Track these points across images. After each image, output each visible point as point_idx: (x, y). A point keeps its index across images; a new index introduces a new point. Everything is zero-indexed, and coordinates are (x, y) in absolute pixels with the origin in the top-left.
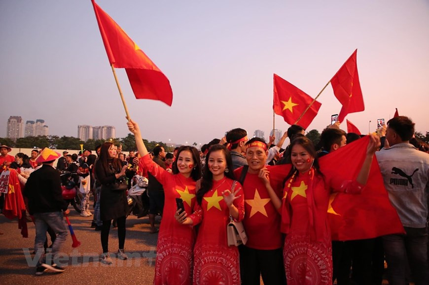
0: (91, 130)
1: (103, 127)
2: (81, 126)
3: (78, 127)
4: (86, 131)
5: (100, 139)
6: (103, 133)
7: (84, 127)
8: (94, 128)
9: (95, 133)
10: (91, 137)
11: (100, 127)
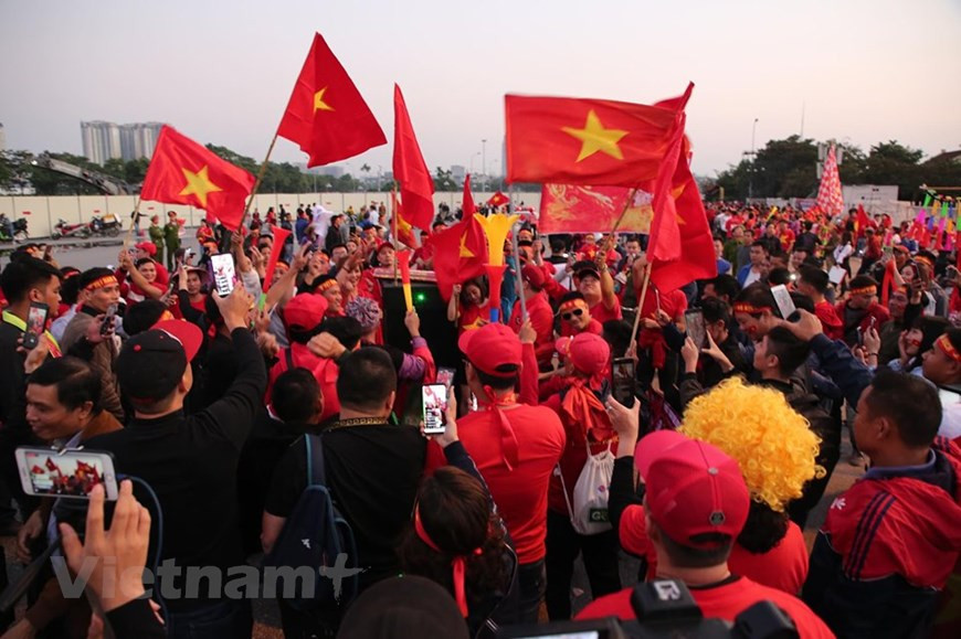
0: (115, 133)
1: (144, 126)
2: (88, 124)
3: (82, 126)
4: (103, 138)
5: (138, 156)
6: (146, 141)
7: (95, 126)
8: (121, 128)
9: (126, 142)
10: (116, 153)
11: (136, 126)
